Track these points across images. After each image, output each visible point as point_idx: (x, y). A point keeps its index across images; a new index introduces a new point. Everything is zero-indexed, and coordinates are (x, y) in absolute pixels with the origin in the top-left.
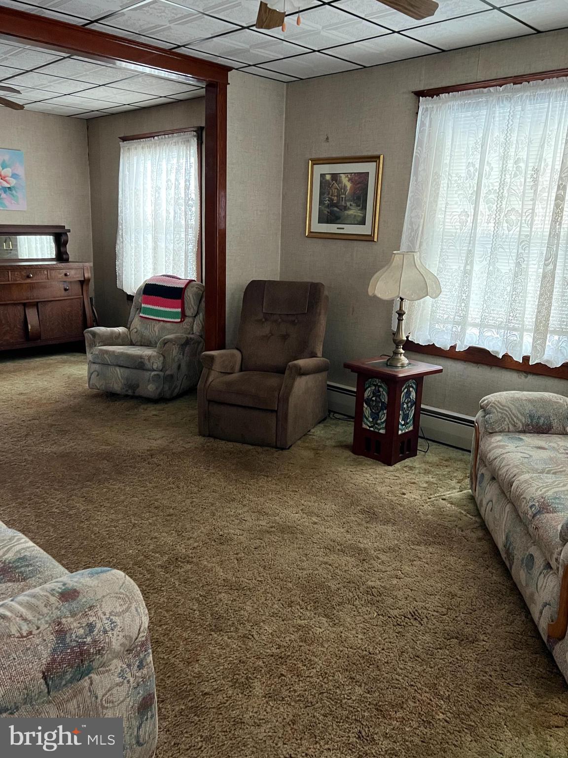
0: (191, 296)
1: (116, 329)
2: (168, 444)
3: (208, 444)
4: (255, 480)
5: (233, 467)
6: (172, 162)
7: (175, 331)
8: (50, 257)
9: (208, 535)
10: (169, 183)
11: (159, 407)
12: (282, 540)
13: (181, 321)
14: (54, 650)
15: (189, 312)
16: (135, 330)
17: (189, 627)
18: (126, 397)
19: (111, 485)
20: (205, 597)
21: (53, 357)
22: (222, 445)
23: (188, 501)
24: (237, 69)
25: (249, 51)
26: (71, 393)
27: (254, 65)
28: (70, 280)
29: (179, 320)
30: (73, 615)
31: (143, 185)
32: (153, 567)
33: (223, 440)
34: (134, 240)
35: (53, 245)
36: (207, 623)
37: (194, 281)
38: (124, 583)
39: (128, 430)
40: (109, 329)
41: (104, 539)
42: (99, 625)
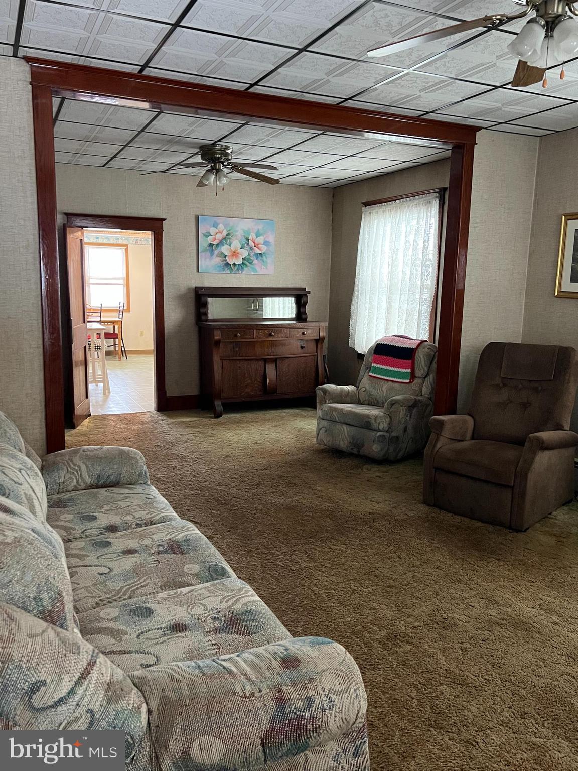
0: (422, 357)
1: (345, 387)
2: (390, 509)
3: (433, 515)
4: (485, 562)
5: (460, 544)
6: (411, 224)
7: (403, 392)
8: (290, 317)
9: (430, 615)
10: (408, 244)
11: (383, 469)
12: (514, 637)
13: (410, 382)
14: (274, 718)
15: (419, 373)
16: (364, 389)
17: (406, 716)
18: (350, 455)
19: (333, 545)
20: (424, 685)
21: (287, 411)
22: (447, 517)
23: (410, 575)
24: (486, 128)
25: (501, 109)
26: (300, 446)
27: (505, 123)
28: (306, 338)
29: (408, 381)
30: (294, 685)
31: (382, 246)
32: (370, 641)
33: (449, 512)
34: (368, 301)
35: (294, 305)
36: (426, 716)
37: (426, 341)
38: (344, 660)
39: (352, 489)
40: (339, 387)
41: (323, 601)
42: (317, 701)
